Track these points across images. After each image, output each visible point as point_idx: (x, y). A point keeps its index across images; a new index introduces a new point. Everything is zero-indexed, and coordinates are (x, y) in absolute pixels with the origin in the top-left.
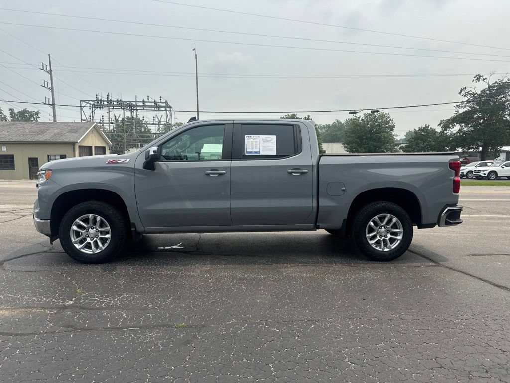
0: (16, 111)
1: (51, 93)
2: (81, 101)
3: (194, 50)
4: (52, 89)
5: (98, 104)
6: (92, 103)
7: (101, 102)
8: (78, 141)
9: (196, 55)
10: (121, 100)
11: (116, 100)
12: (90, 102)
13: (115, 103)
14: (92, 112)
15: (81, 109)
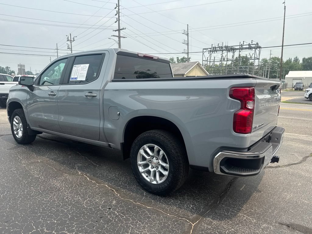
0: (180, 59)
1: (187, 46)
2: (203, 49)
3: (284, 2)
4: (188, 44)
5: (214, 50)
6: (210, 50)
7: (216, 49)
8: (185, 74)
9: (285, 7)
10: (227, 46)
11: (224, 46)
12: (209, 49)
13: (224, 48)
14: (210, 55)
15: (203, 54)
